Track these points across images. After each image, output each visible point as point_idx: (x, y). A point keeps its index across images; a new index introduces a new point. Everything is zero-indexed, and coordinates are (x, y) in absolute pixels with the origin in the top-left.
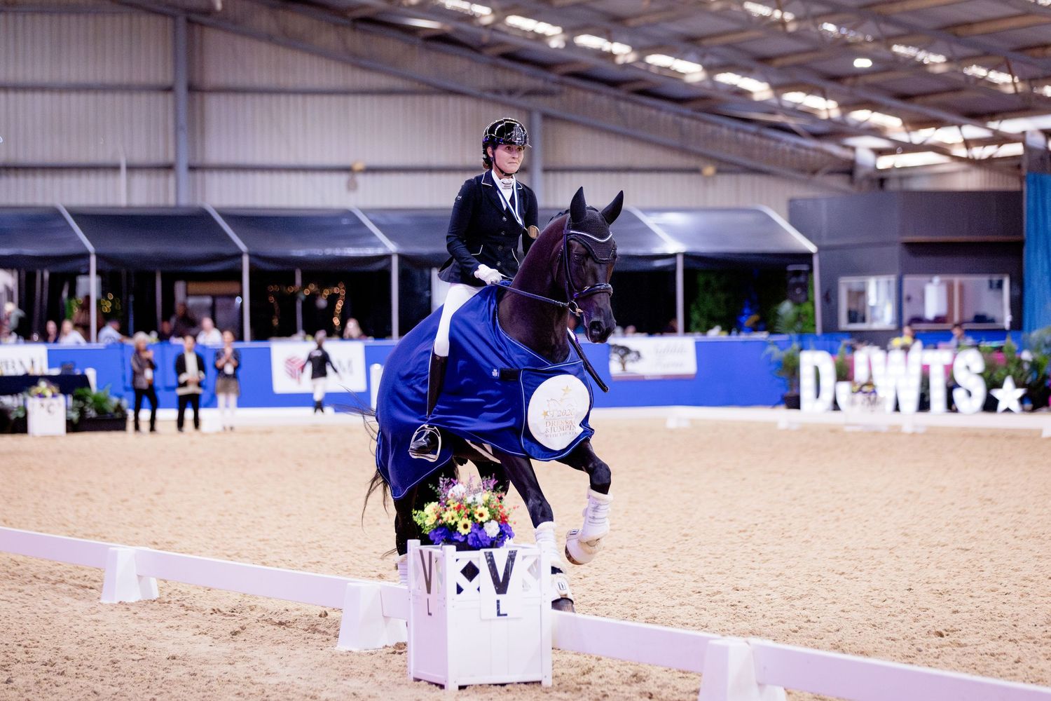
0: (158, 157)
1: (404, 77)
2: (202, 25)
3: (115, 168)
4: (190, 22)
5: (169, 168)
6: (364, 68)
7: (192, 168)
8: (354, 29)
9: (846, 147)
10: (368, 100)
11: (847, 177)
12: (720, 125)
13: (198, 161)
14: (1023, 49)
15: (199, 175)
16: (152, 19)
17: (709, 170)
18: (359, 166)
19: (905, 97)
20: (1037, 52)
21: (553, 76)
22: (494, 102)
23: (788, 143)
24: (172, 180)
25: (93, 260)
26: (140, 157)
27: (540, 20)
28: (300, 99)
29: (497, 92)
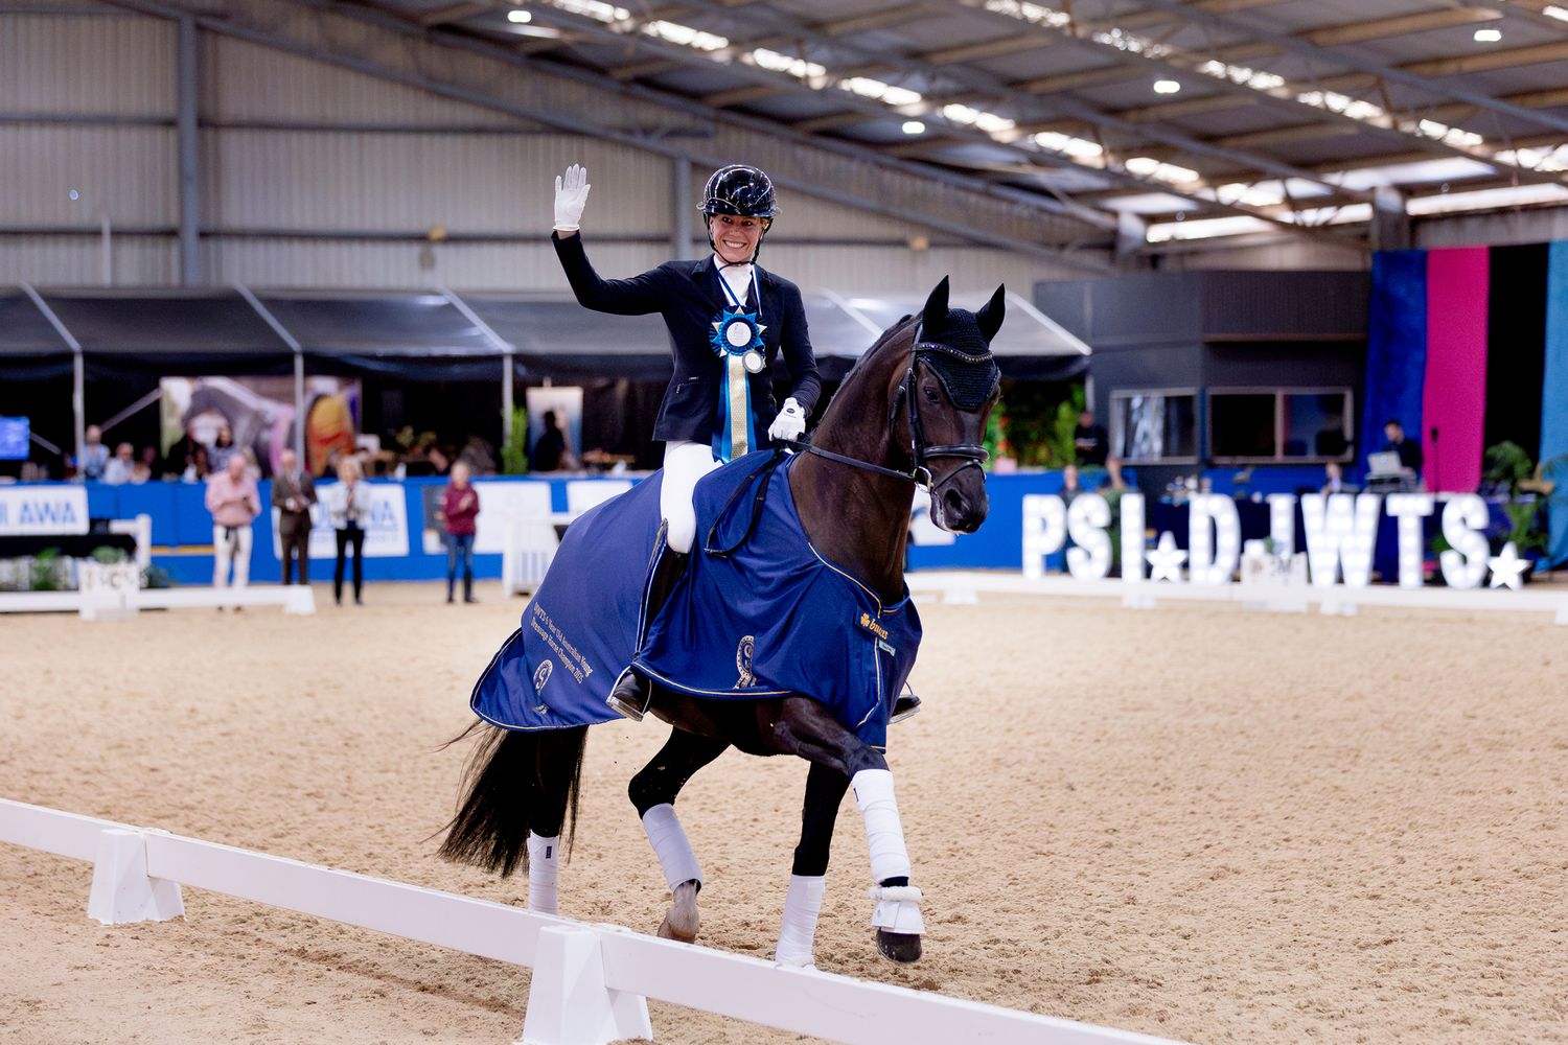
0: (157, 220)
1: (498, 109)
2: (217, 33)
3: (96, 234)
4: (200, 28)
5: (171, 233)
6: (443, 96)
7: (204, 235)
8: (430, 41)
9: (1103, 211)
10: (449, 141)
11: (1106, 254)
12: (934, 180)
13: (212, 225)
14: (1405, 65)
15: (212, 245)
16: (147, 23)
17: (920, 242)
18: (438, 233)
19: (1210, 138)
20: (1428, 70)
21: (704, 110)
22: (625, 145)
23: (1028, 206)
24: (175, 251)
25: (79, 365)
26: (129, 217)
27: (699, 30)
28: (355, 138)
29: (628, 131)
